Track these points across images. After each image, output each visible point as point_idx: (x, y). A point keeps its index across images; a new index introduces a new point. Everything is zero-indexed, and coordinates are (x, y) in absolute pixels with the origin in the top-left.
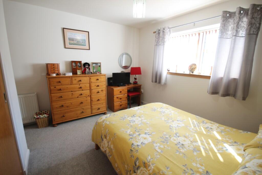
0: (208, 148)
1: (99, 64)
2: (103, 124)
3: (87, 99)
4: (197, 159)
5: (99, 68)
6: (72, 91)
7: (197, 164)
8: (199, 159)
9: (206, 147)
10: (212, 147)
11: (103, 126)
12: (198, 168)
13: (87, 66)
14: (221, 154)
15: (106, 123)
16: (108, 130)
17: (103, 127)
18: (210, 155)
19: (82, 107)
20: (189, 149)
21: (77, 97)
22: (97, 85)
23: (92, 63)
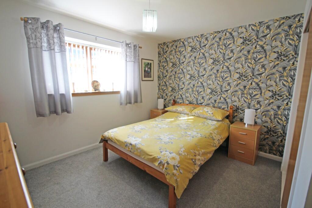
2: (183, 154)
11: (186, 154)
15: (183, 151)
16: (192, 150)
17: (188, 154)
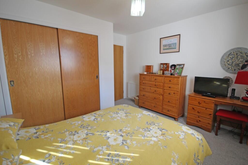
0: (60, 149)
1: (182, 66)
3: (160, 96)
4: (53, 138)
5: (181, 69)
6: (150, 87)
7: (49, 136)
8: (52, 139)
9: (62, 148)
10: (58, 153)
12: (45, 135)
13: (173, 67)
14: (45, 154)
18: (50, 146)
19: (156, 102)
20: (67, 137)
21: (153, 92)
22: (169, 86)
23: (177, 64)
